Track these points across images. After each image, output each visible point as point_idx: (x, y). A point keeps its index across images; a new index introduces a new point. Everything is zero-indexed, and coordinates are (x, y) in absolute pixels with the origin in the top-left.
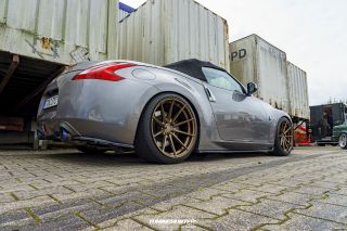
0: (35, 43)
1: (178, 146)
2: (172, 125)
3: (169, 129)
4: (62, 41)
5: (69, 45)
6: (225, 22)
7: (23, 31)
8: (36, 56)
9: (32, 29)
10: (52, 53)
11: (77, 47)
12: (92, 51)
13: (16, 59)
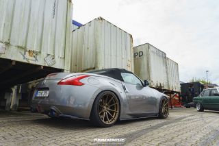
0: (25, 54)
1: (110, 118)
2: (107, 106)
3: (106, 109)
4: (40, 52)
5: (44, 54)
6: (131, 36)
7: (18, 47)
8: (25, 61)
9: (23, 46)
10: (34, 59)
11: (48, 55)
12: (56, 57)
13: (14, 63)
